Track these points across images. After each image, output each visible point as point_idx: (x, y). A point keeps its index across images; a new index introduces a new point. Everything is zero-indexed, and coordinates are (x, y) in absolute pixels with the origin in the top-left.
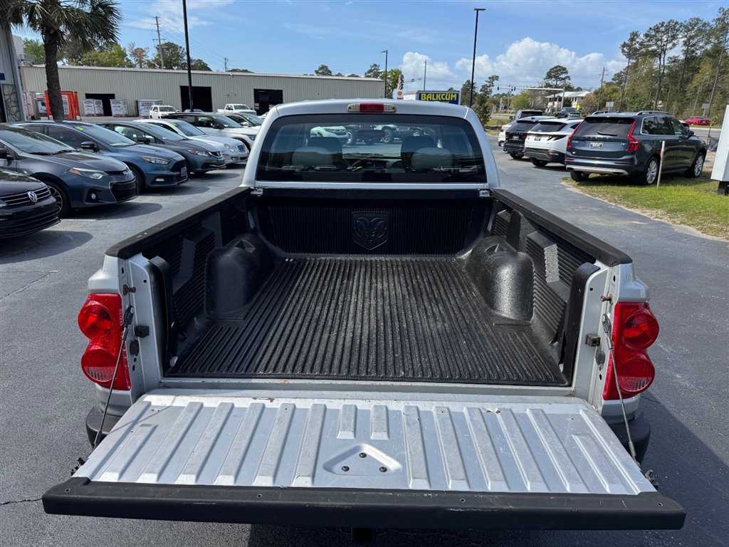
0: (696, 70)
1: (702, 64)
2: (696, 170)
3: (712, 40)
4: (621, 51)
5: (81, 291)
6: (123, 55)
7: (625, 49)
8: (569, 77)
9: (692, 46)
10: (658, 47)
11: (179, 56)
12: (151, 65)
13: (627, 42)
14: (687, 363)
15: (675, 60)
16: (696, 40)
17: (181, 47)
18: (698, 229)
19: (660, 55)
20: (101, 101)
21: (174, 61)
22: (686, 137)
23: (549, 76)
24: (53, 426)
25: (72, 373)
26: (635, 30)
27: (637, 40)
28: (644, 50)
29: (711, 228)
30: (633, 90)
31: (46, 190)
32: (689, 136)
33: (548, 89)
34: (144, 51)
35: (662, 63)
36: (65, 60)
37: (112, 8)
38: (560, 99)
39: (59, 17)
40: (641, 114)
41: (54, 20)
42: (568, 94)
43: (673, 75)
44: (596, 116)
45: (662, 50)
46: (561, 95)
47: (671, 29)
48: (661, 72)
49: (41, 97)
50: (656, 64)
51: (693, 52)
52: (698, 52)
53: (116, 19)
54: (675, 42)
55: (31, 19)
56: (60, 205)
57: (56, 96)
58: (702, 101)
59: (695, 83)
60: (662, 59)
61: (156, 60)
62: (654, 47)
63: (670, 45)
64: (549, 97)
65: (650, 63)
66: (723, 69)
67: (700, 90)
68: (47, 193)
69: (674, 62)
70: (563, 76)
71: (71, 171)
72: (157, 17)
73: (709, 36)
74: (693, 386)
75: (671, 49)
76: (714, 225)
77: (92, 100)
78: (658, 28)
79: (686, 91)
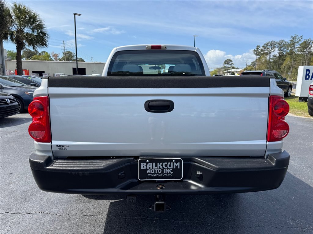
0: (284, 60)
1: (286, 57)
2: (289, 94)
3: (289, 48)
4: (253, 53)
5: (27, 137)
6: (49, 56)
7: (255, 52)
8: (233, 64)
9: (281, 51)
10: (268, 51)
11: (72, 57)
12: (60, 60)
13: (255, 49)
14: (295, 157)
15: (275, 56)
16: (283, 48)
17: (73, 53)
18: (293, 114)
19: (269, 54)
20: (39, 74)
21: (70, 58)
22: (284, 80)
23: (225, 63)
24: (13, 185)
25: (22, 166)
26: (258, 45)
27: (260, 49)
28: (262, 52)
29: (298, 113)
30: (260, 68)
31: (14, 99)
32: (285, 80)
33: (225, 68)
34: (58, 55)
35: (270, 57)
36: (24, 59)
37: (46, 34)
38: (230, 72)
39: (23, 37)
40: (264, 71)
41: (21, 38)
42: (233, 70)
43: (275, 62)
44: (246, 72)
45: (270, 52)
46: (230, 70)
47: (273, 45)
48: (270, 61)
49: (13, 73)
50: (268, 58)
51: (282, 53)
52: (284, 53)
53: (47, 38)
54: (275, 49)
55: (12, 37)
56: (20, 108)
57: (20, 68)
58: (287, 72)
59: (284, 65)
60: (270, 56)
61: (63, 58)
62: (267, 51)
63: (272, 50)
64: (225, 71)
65: (265, 57)
66: (295, 59)
67: (286, 67)
68: (15, 100)
69: (275, 57)
70: (231, 63)
71: (25, 93)
72: (64, 41)
73: (288, 47)
74: (299, 165)
75: (273, 52)
76: (299, 112)
77: (35, 74)
78: (267, 44)
79: (281, 68)
